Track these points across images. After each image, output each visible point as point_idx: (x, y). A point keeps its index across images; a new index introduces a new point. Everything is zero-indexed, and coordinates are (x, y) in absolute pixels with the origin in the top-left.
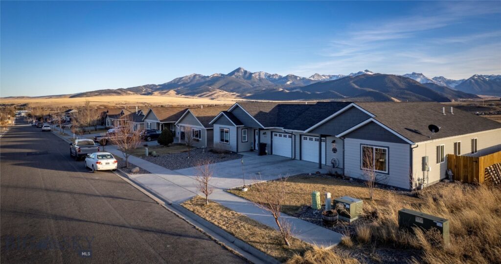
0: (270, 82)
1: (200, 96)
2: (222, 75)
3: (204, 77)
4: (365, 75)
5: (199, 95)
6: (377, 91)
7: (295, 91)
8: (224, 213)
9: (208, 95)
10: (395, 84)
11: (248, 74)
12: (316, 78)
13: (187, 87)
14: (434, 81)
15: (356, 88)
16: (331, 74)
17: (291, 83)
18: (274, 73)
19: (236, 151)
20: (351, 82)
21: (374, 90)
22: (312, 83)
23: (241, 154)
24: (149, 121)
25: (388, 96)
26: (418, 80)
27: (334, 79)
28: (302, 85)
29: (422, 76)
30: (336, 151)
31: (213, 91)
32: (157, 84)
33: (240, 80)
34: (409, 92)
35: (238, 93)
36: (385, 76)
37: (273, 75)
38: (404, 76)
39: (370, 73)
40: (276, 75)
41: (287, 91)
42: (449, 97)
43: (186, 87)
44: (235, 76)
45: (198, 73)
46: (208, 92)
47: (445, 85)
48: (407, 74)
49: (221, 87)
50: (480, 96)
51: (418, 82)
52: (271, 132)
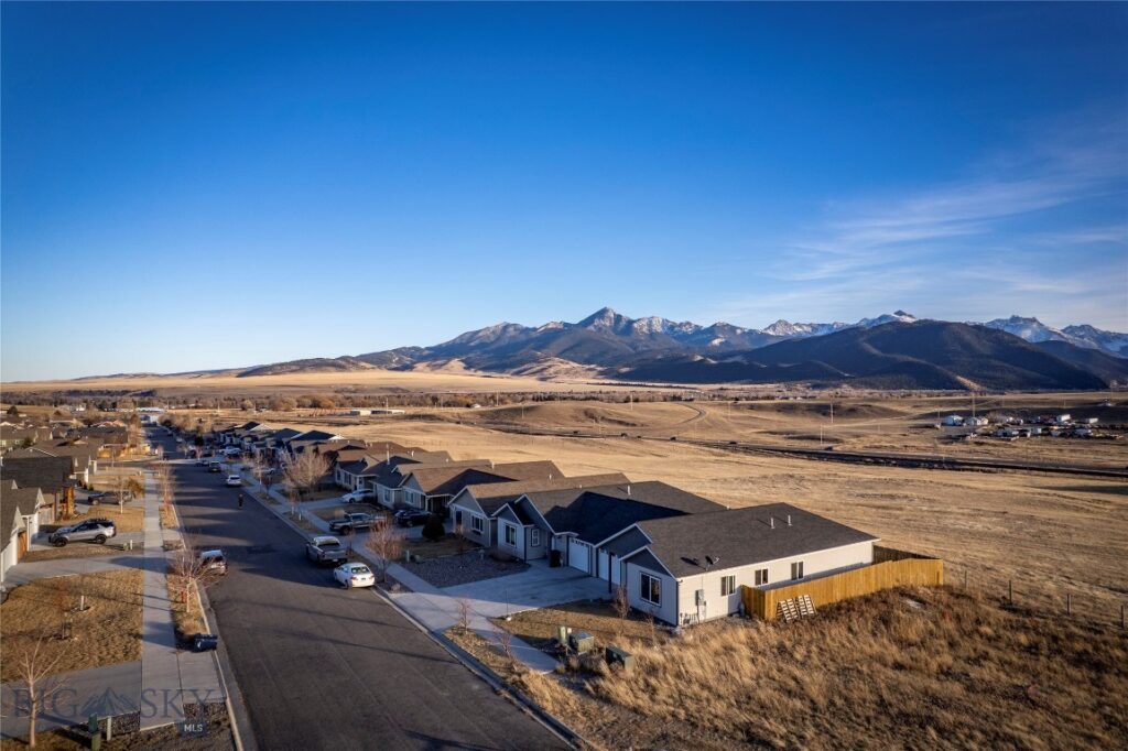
0: (673, 340)
1: (518, 373)
2: (566, 324)
3: (527, 330)
4: (894, 323)
5: (515, 370)
6: (923, 362)
7: (730, 360)
8: (479, 643)
9: (535, 370)
10: (966, 346)
11: (623, 323)
12: (780, 332)
13: (488, 352)
14: (1066, 336)
15: (874, 355)
16: (815, 321)
17: (721, 343)
18: (683, 320)
19: (523, 558)
20: (861, 339)
21: (916, 360)
22: (770, 342)
23: (529, 562)
24: (409, 489)
25: (950, 373)
26: (1026, 334)
27: (820, 333)
28: (748, 346)
29: (1035, 325)
31: (546, 361)
32: (423, 347)
33: (606, 337)
34: (1001, 364)
35: (600, 365)
36: (943, 326)
37: (681, 325)
38: (991, 327)
39: (908, 320)
40: (688, 323)
41: (713, 362)
43: (485, 352)
44: (595, 327)
45: (511, 321)
46: (535, 365)
47: (1094, 345)
48: (999, 321)
49: (564, 352)
51: (1024, 341)
52: (567, 536)
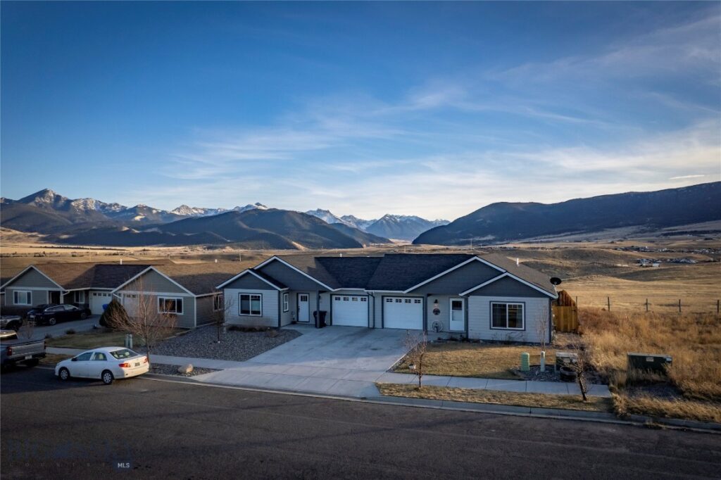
0: (105, 216)
4: (256, 210)
6: (273, 233)
7: (149, 231)
10: (297, 225)
11: (62, 202)
12: (183, 213)
14: (343, 220)
15: (245, 229)
16: (206, 207)
17: (141, 219)
18: (112, 202)
19: (277, 326)
20: (237, 219)
21: (269, 232)
22: (177, 219)
25: (289, 240)
26: (325, 219)
27: (212, 214)
28: (161, 221)
29: (328, 214)
30: (439, 312)
33: (46, 211)
34: (314, 234)
35: (42, 233)
36: (283, 213)
37: (111, 205)
38: (308, 214)
39: (263, 208)
40: (116, 204)
41: (136, 231)
42: (360, 240)
44: (36, 203)
47: (355, 226)
48: (311, 211)
49: (5, 222)
50: (391, 240)
51: (325, 222)
52: (331, 295)
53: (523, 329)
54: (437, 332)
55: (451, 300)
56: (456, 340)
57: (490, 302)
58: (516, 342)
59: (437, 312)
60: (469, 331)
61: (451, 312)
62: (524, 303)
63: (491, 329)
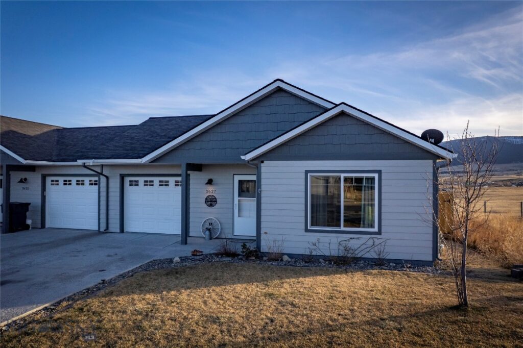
30: (216, 201)
52: (44, 177)
53: (376, 229)
54: (211, 238)
55: (237, 178)
56: (234, 255)
57: (307, 172)
58: (361, 259)
59: (211, 201)
60: (263, 236)
61: (236, 202)
62: (379, 172)
63: (307, 230)
